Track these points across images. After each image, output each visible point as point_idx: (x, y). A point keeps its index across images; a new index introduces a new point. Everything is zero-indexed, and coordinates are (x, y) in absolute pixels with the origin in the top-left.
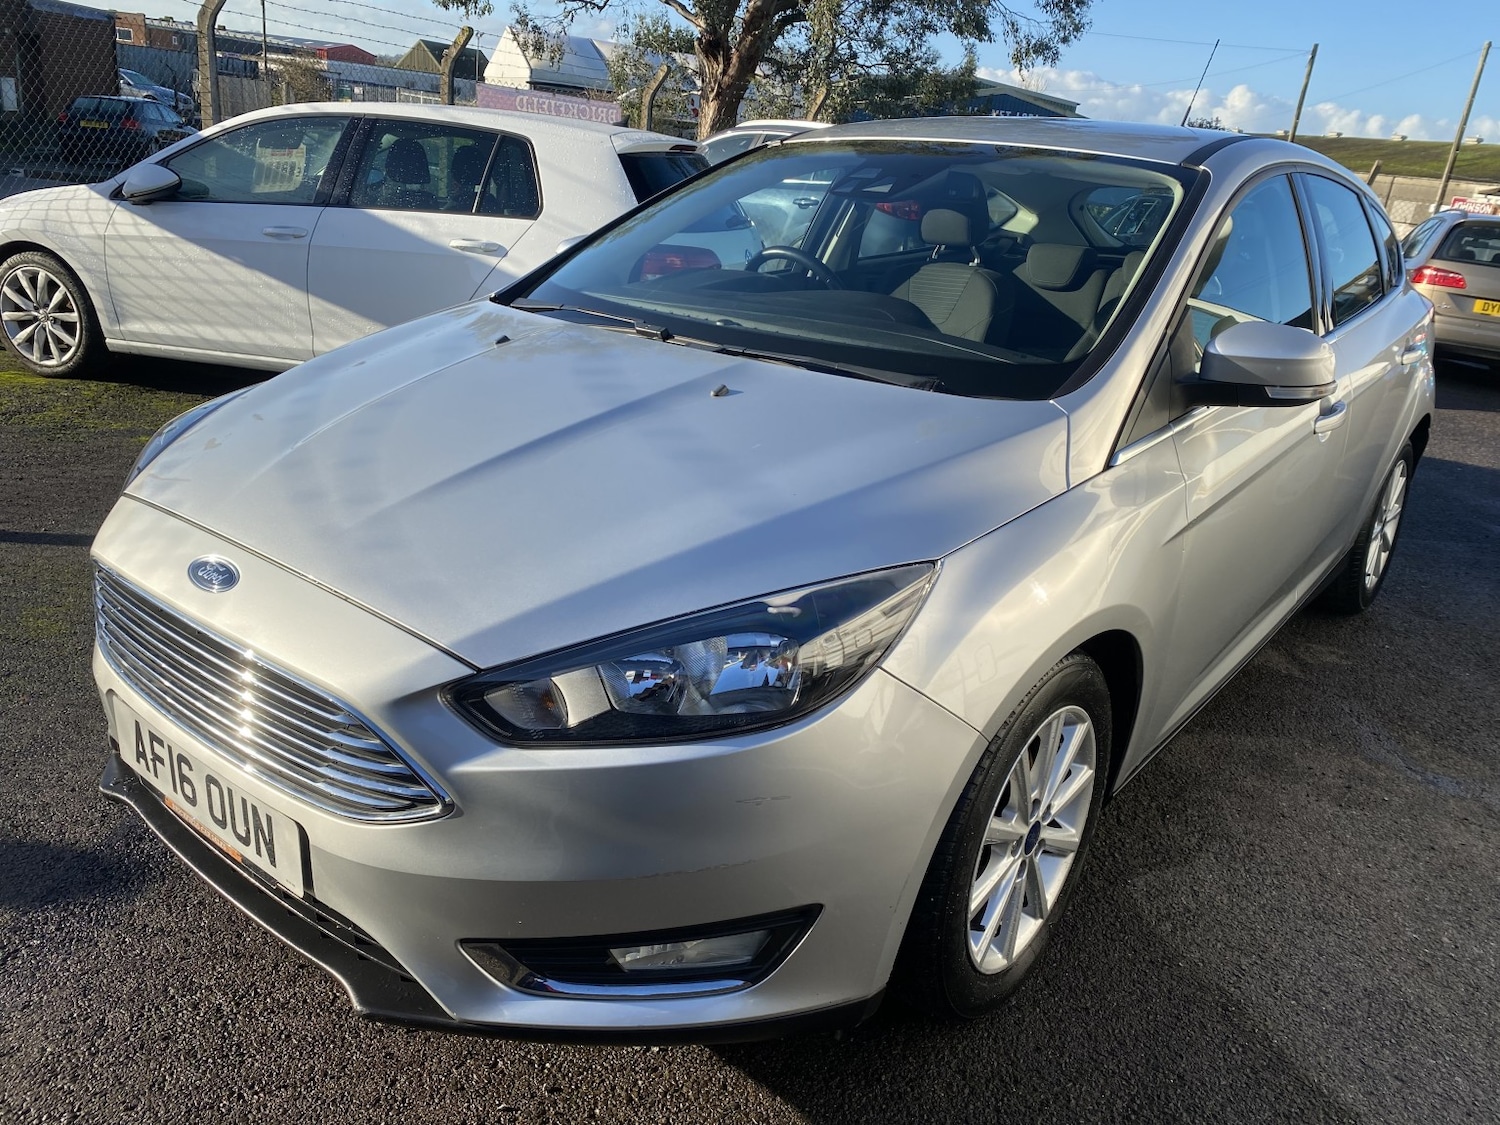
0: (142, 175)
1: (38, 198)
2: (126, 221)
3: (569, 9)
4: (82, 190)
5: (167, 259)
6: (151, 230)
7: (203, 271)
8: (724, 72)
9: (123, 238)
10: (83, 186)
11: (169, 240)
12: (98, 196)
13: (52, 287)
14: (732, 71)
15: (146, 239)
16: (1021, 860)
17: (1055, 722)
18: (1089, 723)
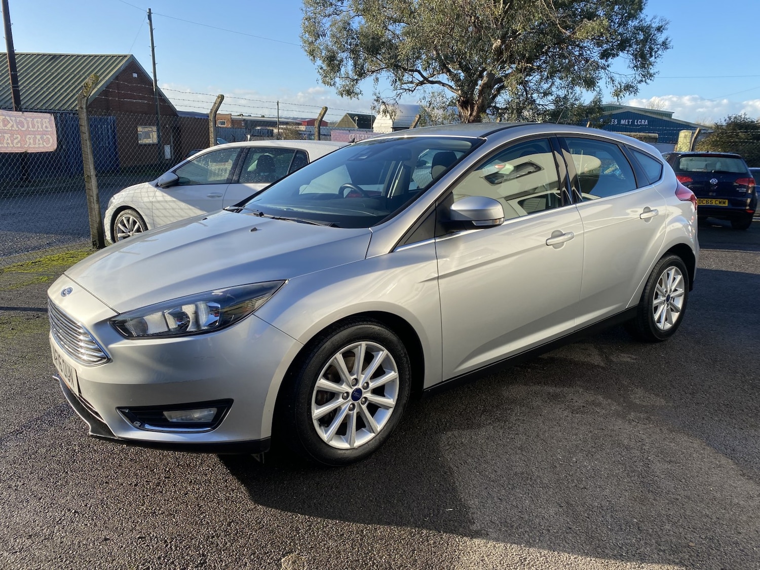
0: (167, 177)
1: (136, 188)
2: (160, 195)
3: (398, 93)
4: (146, 184)
5: (173, 209)
6: (168, 198)
7: (186, 213)
8: (471, 115)
9: (159, 202)
10: (147, 183)
11: (174, 201)
12: (151, 186)
13: (135, 222)
14: (474, 114)
15: (166, 202)
16: (351, 403)
17: (359, 347)
18: (386, 352)
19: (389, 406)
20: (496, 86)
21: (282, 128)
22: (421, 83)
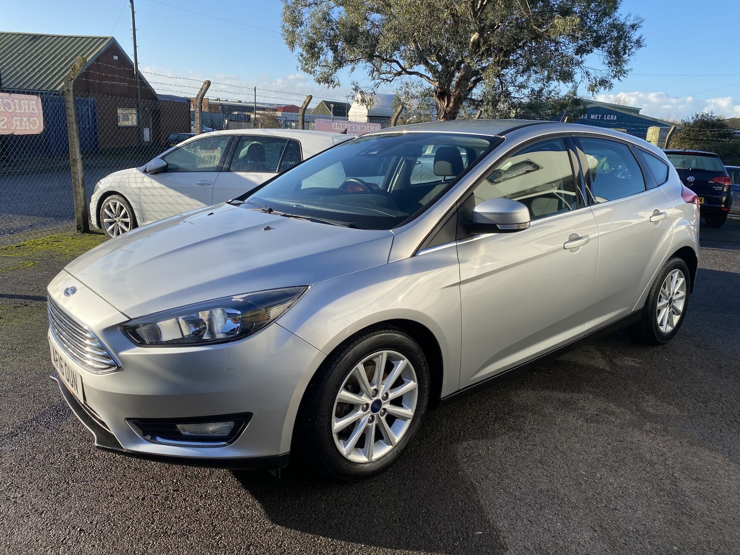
0: (156, 162)
1: (124, 173)
2: (148, 181)
3: (377, 82)
4: (134, 170)
5: (161, 196)
6: (157, 184)
7: (174, 200)
8: (447, 106)
9: (147, 188)
10: (135, 169)
11: (163, 188)
12: (139, 172)
13: (121, 208)
14: (451, 105)
15: (154, 188)
16: (370, 415)
17: (381, 356)
18: (406, 361)
19: (408, 417)
20: (473, 78)
21: (259, 114)
22: (399, 74)
